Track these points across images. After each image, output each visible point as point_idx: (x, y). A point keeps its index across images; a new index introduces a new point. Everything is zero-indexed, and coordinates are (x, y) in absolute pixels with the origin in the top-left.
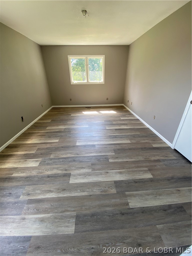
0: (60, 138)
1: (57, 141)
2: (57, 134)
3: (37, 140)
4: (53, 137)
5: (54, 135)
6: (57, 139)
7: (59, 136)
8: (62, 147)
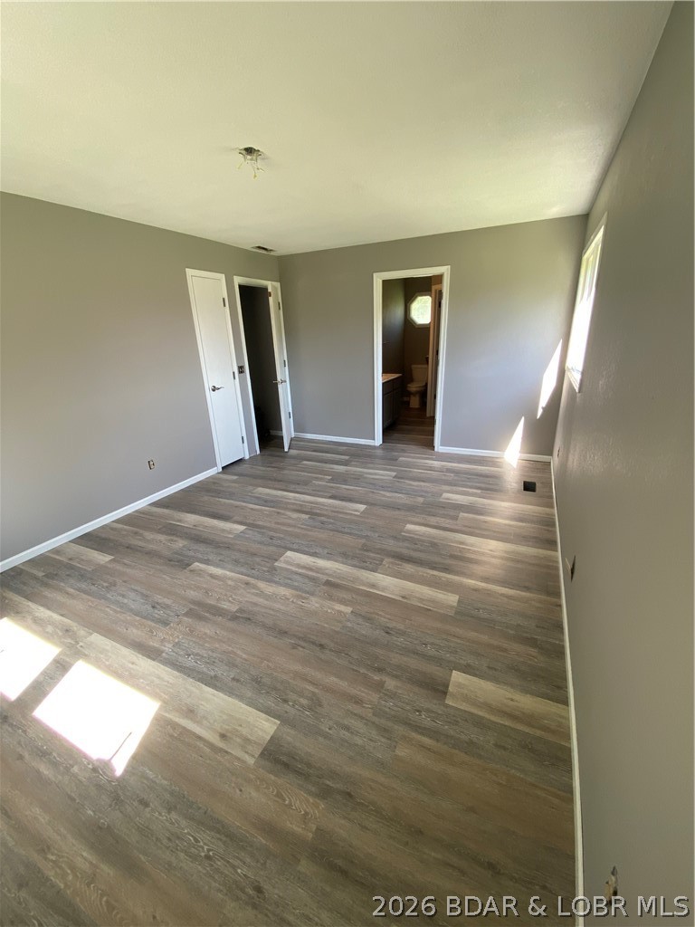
0: (401, 532)
1: (410, 527)
2: (408, 548)
3: (472, 545)
4: (423, 541)
5: (421, 551)
6: (409, 532)
7: (405, 539)
8: (399, 509)
